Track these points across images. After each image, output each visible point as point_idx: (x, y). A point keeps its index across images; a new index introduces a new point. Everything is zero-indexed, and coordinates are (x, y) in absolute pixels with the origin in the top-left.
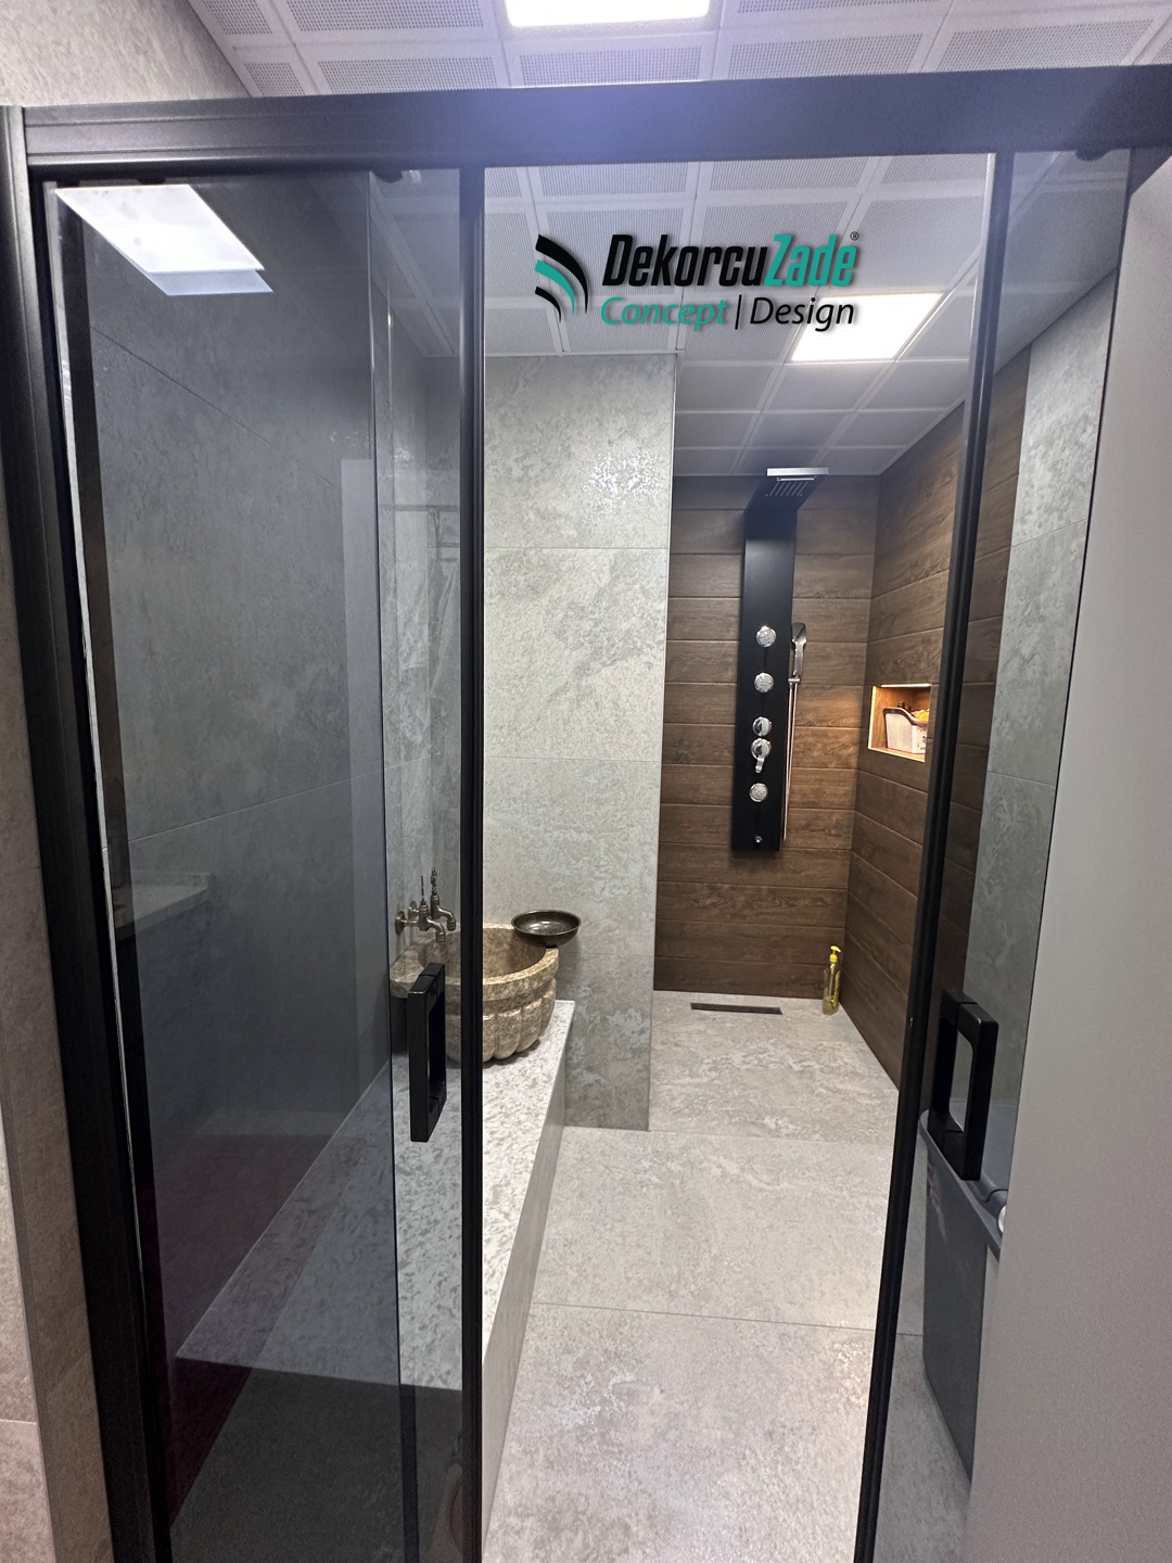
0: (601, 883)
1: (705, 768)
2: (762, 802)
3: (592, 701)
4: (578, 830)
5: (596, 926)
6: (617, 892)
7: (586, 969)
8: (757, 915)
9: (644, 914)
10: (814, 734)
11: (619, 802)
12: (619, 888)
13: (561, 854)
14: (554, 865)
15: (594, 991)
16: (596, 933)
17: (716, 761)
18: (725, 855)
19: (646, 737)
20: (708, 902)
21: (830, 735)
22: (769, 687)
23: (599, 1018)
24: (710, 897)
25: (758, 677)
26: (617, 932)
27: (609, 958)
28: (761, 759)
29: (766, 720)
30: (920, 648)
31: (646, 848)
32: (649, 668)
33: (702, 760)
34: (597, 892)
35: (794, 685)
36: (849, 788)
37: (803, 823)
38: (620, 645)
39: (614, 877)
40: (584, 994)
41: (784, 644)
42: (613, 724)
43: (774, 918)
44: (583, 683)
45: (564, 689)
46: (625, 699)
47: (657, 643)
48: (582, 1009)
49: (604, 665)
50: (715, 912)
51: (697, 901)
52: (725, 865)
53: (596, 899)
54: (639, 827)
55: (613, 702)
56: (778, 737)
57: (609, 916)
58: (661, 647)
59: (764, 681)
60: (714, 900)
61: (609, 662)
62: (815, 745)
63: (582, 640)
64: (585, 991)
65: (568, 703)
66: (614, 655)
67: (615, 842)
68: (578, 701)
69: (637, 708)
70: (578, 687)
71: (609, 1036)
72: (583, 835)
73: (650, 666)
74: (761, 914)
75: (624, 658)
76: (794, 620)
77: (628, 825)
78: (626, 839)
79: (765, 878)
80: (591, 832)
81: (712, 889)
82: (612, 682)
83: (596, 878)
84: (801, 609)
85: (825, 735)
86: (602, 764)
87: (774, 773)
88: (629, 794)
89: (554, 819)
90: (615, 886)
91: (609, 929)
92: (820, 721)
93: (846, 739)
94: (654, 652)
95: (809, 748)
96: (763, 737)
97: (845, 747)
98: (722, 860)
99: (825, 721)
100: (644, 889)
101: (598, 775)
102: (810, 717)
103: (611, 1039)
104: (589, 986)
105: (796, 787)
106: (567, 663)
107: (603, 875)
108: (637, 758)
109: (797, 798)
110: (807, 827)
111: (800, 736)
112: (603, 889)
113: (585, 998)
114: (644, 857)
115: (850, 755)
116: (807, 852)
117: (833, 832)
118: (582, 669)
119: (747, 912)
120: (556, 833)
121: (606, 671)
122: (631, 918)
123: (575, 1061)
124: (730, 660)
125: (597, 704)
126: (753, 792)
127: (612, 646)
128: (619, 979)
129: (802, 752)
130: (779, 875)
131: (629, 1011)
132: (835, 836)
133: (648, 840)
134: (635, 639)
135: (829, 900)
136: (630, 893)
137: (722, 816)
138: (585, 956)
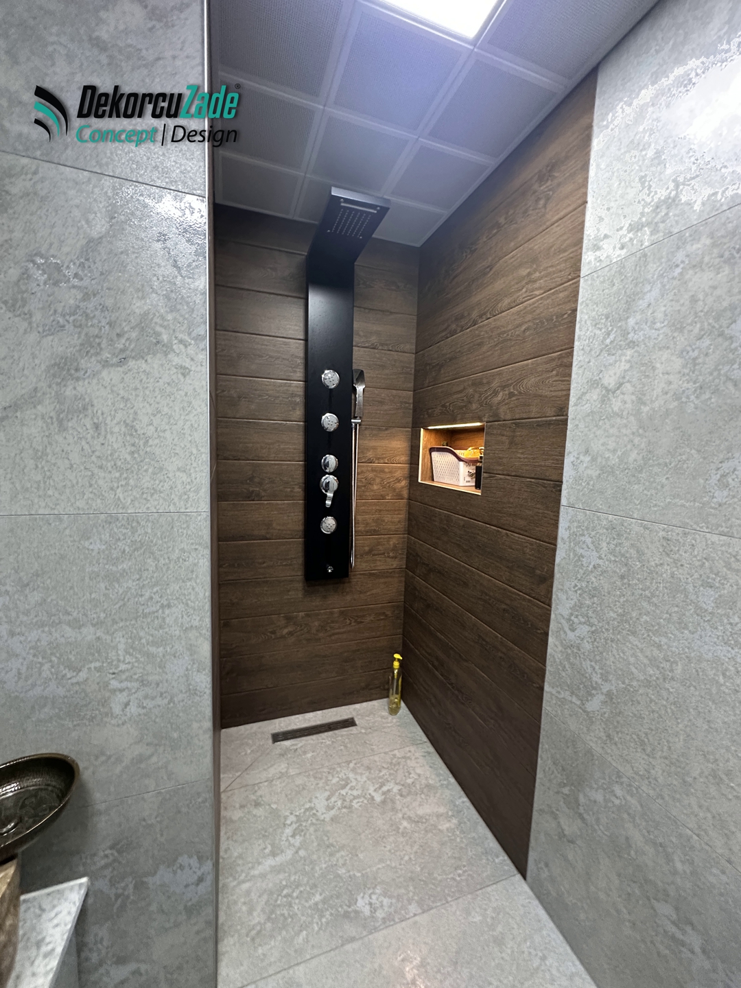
0: (122, 697)
1: (277, 504)
2: (332, 533)
3: (88, 422)
4: (77, 625)
5: (119, 760)
6: (149, 704)
7: (105, 826)
8: (330, 636)
9: (195, 725)
10: (373, 470)
11: (145, 574)
12: (153, 698)
13: (46, 667)
14: (34, 685)
15: (119, 852)
16: (118, 769)
17: (287, 497)
18: (300, 585)
19: (184, 477)
20: (285, 631)
21: (386, 470)
22: (335, 426)
23: (131, 886)
24: (286, 627)
25: (323, 417)
26: (154, 759)
27: (143, 798)
28: (330, 495)
29: (332, 456)
30: (471, 391)
31: (192, 634)
32: (184, 375)
33: (274, 496)
34: (117, 709)
35: (356, 425)
36: (402, 516)
37: (367, 549)
38: (134, 335)
39: (143, 682)
40: (103, 862)
41: (347, 388)
42: (129, 458)
43: (345, 636)
44: (69, 392)
45: (33, 398)
46: (145, 420)
47: (195, 339)
48: (102, 884)
49: (106, 364)
50: (292, 640)
51: (273, 632)
52: (300, 595)
53: (114, 722)
54: (181, 606)
55: (127, 425)
56: (343, 473)
57: (139, 741)
58: (202, 346)
59: (329, 420)
60: (290, 629)
61: (115, 360)
62: (374, 480)
63: (61, 320)
64: (106, 856)
65: (40, 423)
66: (123, 351)
67: (142, 634)
68: (60, 422)
69: (168, 434)
70: (59, 398)
71: (149, 904)
72: (84, 630)
73: (185, 372)
74: (334, 634)
75: (140, 356)
76: (355, 367)
77: (162, 606)
78: (161, 627)
79: (336, 602)
80: (98, 624)
81: (289, 619)
82: (122, 392)
83: (114, 691)
84: (360, 358)
85: (382, 471)
86: (111, 520)
87: (342, 507)
88: (162, 561)
89: (27, 613)
90: (146, 697)
91: (141, 759)
92: (379, 459)
93: (398, 474)
94: (191, 350)
95: (370, 483)
96: (330, 474)
97: (399, 481)
98: (296, 590)
99: (383, 458)
100: (193, 692)
101: (106, 537)
102: (370, 454)
103: (154, 907)
104: (112, 848)
105: (360, 518)
106: (34, 356)
107: (124, 685)
108: (172, 509)
109: (361, 528)
110: (370, 552)
111: (362, 472)
112: (127, 704)
113: (105, 867)
114: (191, 649)
115: (402, 487)
116: (371, 574)
117: (391, 554)
118: (65, 369)
119: (321, 635)
120: (33, 635)
121: (111, 376)
122: (175, 735)
123: (94, 958)
124: (298, 400)
125: (97, 427)
126: (324, 525)
127: (118, 335)
128: (160, 822)
129: (365, 486)
130: (349, 598)
131: (180, 860)
132: (392, 558)
133: (196, 623)
134: (158, 329)
135: (389, 613)
136: (171, 701)
137: (295, 550)
138: (102, 807)
